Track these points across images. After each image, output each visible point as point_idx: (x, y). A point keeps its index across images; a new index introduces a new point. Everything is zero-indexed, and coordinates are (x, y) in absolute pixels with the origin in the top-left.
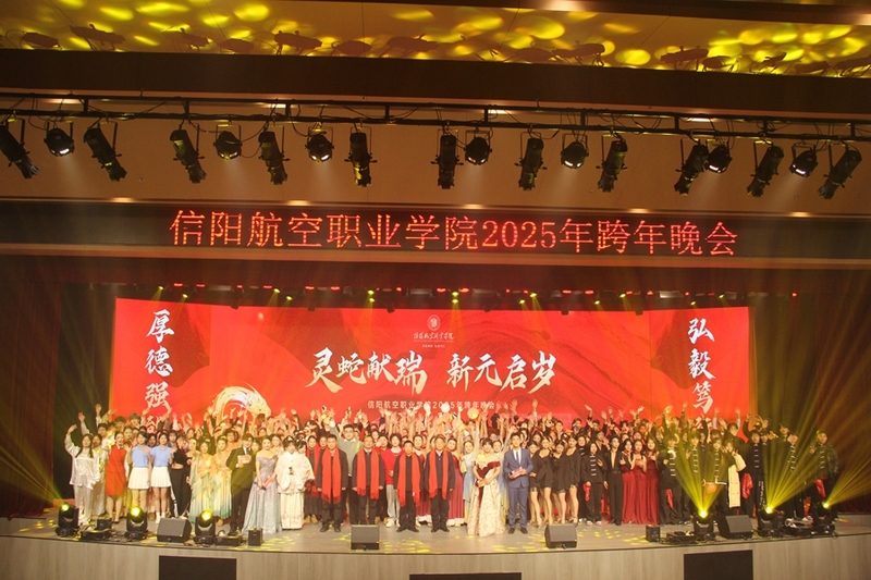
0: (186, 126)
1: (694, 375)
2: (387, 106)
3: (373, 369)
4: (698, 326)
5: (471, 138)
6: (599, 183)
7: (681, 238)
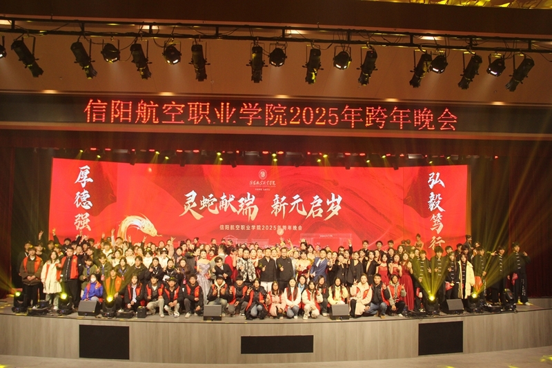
0: (82, 40)
1: (432, 209)
2: (217, 27)
3: (223, 205)
4: (435, 178)
5: (273, 48)
6: (359, 80)
7: (421, 119)
